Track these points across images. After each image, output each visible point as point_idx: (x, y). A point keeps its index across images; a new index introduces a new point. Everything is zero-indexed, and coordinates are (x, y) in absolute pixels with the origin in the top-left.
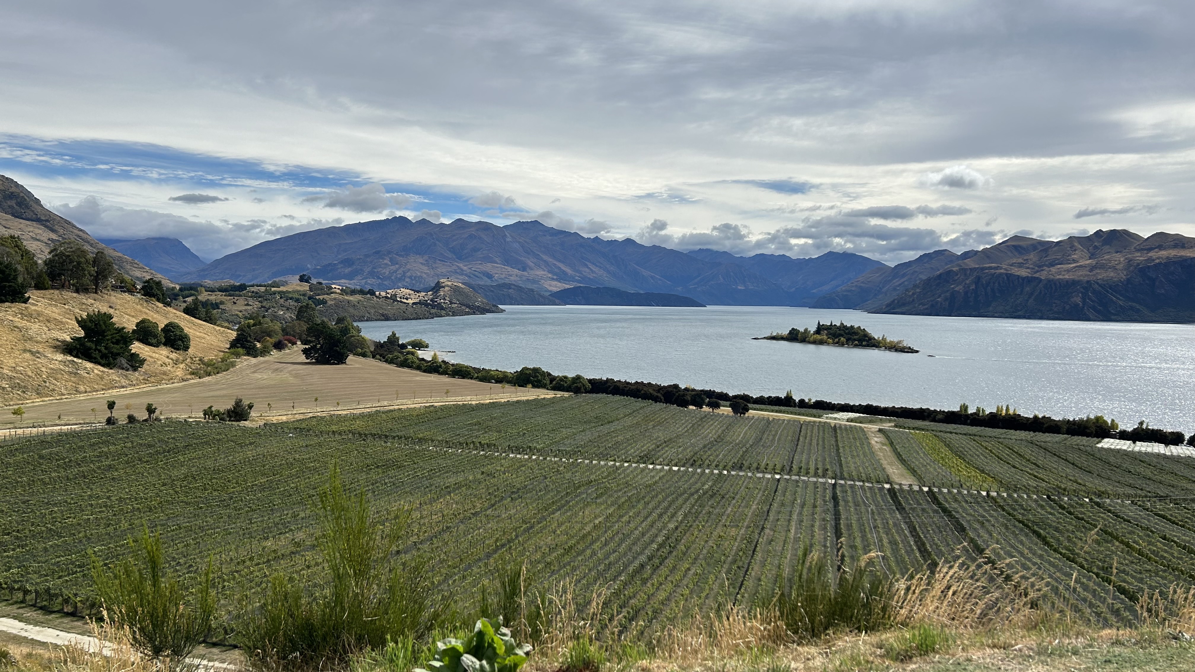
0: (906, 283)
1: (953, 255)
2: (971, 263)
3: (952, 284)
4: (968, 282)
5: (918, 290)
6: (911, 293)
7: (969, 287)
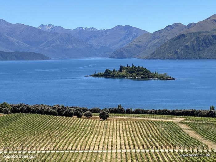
0: (160, 42)
1: (183, 26)
2: (193, 30)
3: (184, 42)
4: (192, 40)
5: (167, 46)
6: (163, 47)
7: (193, 43)
